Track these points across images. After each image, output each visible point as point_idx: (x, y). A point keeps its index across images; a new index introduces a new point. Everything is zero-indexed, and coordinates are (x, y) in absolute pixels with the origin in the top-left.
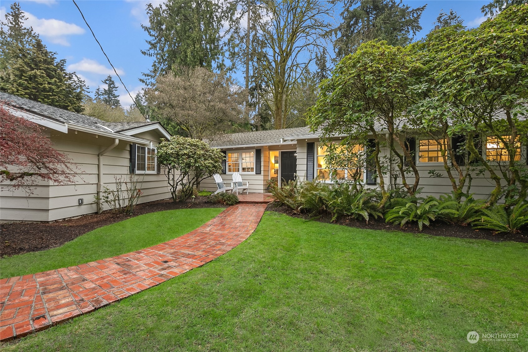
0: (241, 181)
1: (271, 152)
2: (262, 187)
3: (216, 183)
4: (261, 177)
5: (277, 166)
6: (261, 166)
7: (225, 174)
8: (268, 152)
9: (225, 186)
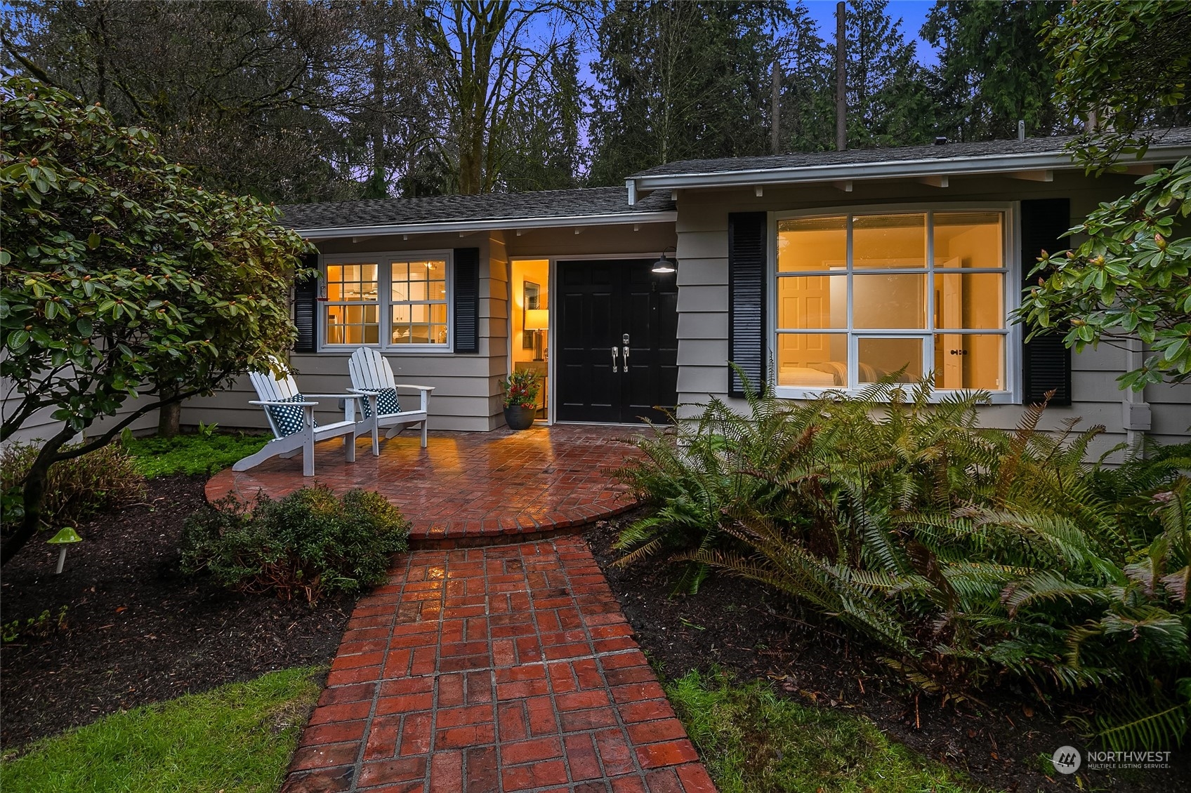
0: (392, 385)
1: (515, 264)
2: (484, 408)
3: (260, 409)
4: (480, 365)
5: (540, 318)
6: (477, 319)
7: (314, 350)
8: (503, 263)
9: (310, 420)
